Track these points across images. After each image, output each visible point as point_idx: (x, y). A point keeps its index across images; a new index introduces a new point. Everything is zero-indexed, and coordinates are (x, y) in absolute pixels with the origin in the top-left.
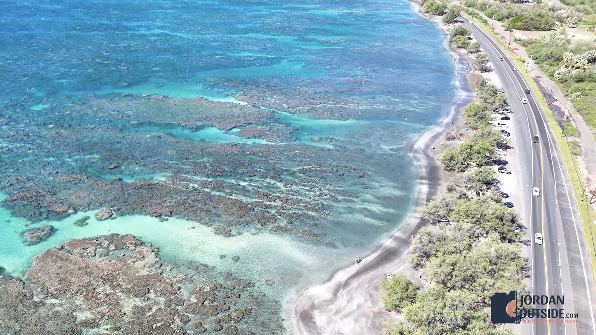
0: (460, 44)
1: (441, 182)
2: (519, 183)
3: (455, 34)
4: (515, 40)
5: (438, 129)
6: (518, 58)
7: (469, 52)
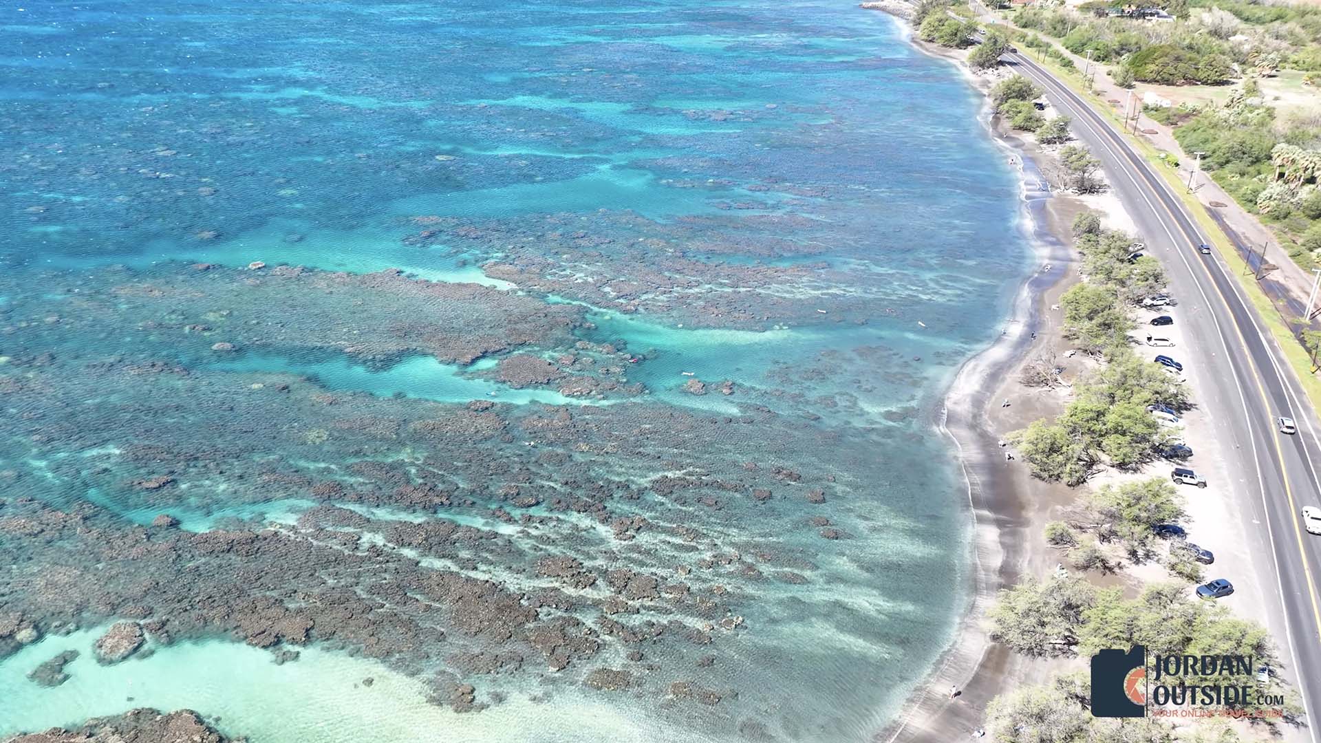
0: (1019, 119)
1: (1030, 514)
2: (1232, 515)
3: (1006, 97)
4: (1146, 108)
5: (998, 353)
6: (1163, 155)
7: (1043, 142)
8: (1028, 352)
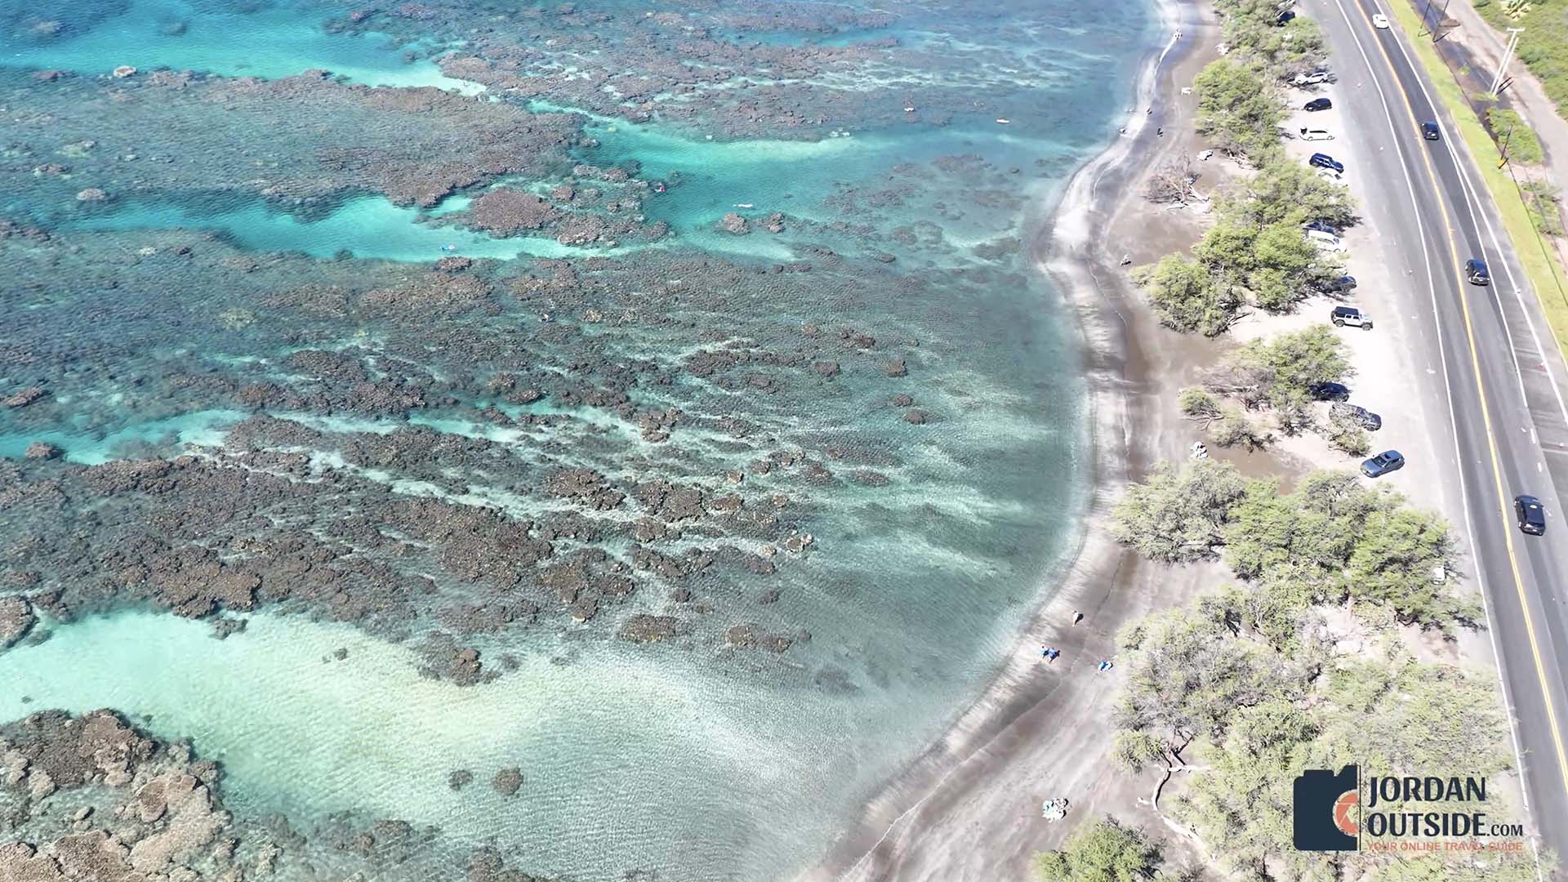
1: (1161, 376)
2: (1403, 365)
8: (1154, 155)
